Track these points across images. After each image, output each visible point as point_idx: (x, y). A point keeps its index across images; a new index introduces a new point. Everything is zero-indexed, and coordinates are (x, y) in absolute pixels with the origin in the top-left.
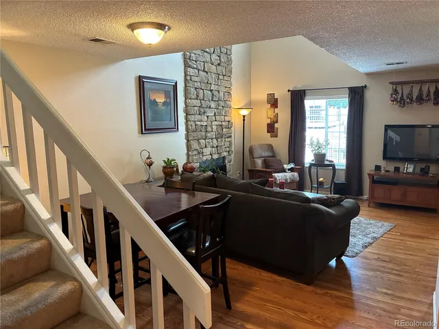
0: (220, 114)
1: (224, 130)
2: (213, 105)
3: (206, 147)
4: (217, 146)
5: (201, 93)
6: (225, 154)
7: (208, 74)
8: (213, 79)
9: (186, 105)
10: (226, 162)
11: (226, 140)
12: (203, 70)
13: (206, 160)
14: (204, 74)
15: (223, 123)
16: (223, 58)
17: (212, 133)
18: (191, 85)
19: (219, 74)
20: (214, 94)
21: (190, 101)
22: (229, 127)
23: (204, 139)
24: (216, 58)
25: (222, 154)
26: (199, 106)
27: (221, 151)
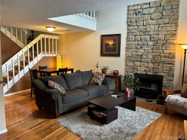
0: (157, 49)
1: (162, 59)
3: (140, 66)
4: (153, 68)
5: (138, 37)
6: (162, 74)
7: (147, 26)
8: (152, 28)
9: (127, 44)
10: (164, 79)
11: (164, 65)
12: (143, 25)
13: (141, 74)
14: (143, 27)
15: (161, 54)
16: (166, 12)
17: (148, 59)
18: (131, 35)
19: (160, 24)
20: (152, 36)
21: (129, 42)
22: (170, 57)
23: (139, 62)
24: (156, 15)
25: (159, 73)
26: (137, 45)
27: (157, 71)
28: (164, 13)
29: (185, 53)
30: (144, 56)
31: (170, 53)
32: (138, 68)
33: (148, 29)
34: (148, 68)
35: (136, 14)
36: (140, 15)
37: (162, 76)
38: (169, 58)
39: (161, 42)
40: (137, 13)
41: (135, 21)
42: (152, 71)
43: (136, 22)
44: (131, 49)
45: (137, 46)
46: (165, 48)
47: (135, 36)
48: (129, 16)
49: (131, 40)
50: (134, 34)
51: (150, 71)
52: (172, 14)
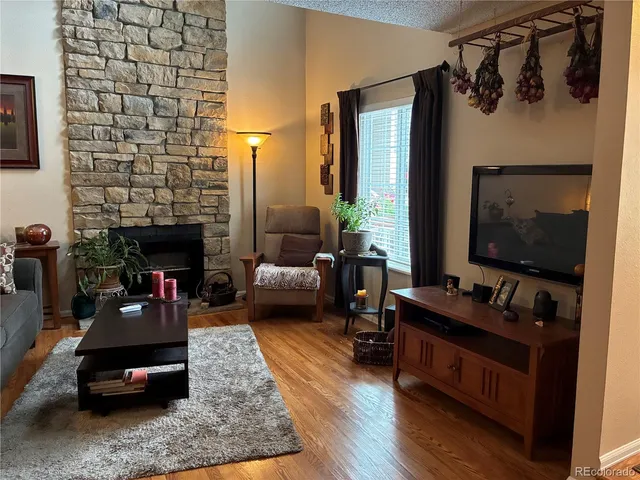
0: (181, 143)
1: (196, 173)
2: (157, 124)
3: (130, 200)
4: (173, 203)
5: (113, 101)
6: (201, 219)
7: (139, 65)
8: (157, 76)
9: (68, 122)
10: (207, 234)
11: (204, 192)
12: (126, 59)
13: (136, 227)
14: (126, 65)
15: (193, 160)
16: (194, 35)
17: (154, 177)
18: (81, 86)
19: (178, 67)
20: (161, 103)
21: (77, 114)
22: (216, 168)
23: (122, 186)
24: (166, 35)
25: (190, 218)
26: (111, 126)
27: (186, 213)
28: (188, 36)
29: (254, 157)
30: (141, 167)
31: (215, 158)
32: (124, 207)
33: (146, 78)
34: (158, 204)
35: (93, 11)
36: (111, 20)
37: (200, 226)
38: (213, 169)
39: (189, 122)
40: (99, 10)
41: (92, 38)
42: (171, 214)
43: (98, 43)
44: (88, 140)
45: (113, 132)
46: (201, 141)
47: (98, 92)
48: (66, 12)
49: (86, 107)
50: (96, 85)
51: (163, 214)
52: (209, 46)
